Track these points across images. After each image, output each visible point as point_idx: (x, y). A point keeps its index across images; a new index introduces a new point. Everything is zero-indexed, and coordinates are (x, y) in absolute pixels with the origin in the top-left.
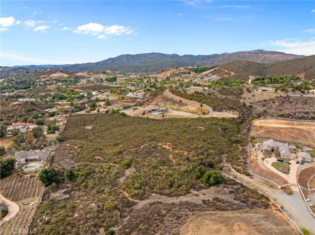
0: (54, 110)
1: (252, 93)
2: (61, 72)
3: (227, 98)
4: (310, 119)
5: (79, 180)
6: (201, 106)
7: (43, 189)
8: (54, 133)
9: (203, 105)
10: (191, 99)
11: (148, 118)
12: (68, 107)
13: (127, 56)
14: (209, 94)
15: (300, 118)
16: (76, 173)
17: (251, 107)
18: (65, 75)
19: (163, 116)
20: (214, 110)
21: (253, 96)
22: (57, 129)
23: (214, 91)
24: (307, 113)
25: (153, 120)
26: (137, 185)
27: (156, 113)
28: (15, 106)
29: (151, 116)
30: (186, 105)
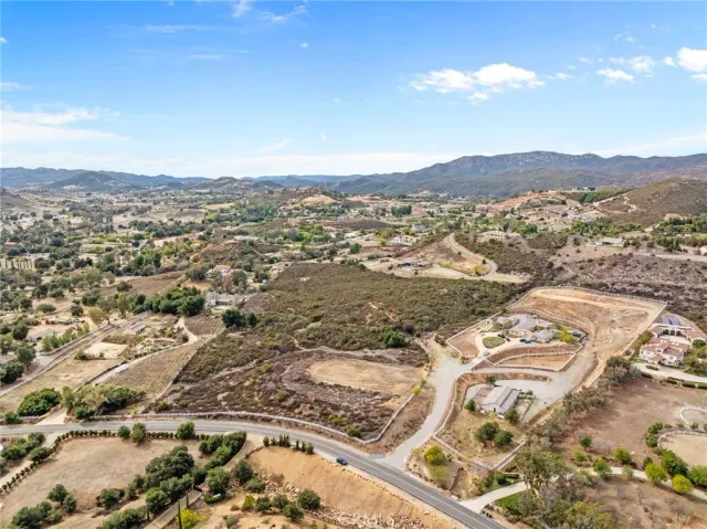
0: (278, 255)
1: (580, 248)
2: (324, 193)
3: (533, 252)
4: (632, 294)
5: (258, 325)
6: (484, 262)
7: (224, 329)
8: (260, 282)
9: (487, 261)
10: (477, 252)
11: (393, 274)
12: (298, 252)
13: (474, 158)
14: (511, 245)
15: (618, 292)
16: (258, 318)
17: (561, 269)
18: (329, 200)
19: (416, 273)
20: (500, 270)
21: (578, 251)
22: (266, 278)
23: (522, 241)
24: (635, 285)
25: (399, 278)
26: (311, 336)
27: (408, 269)
28: (227, 245)
29: (398, 273)
30: (464, 259)
